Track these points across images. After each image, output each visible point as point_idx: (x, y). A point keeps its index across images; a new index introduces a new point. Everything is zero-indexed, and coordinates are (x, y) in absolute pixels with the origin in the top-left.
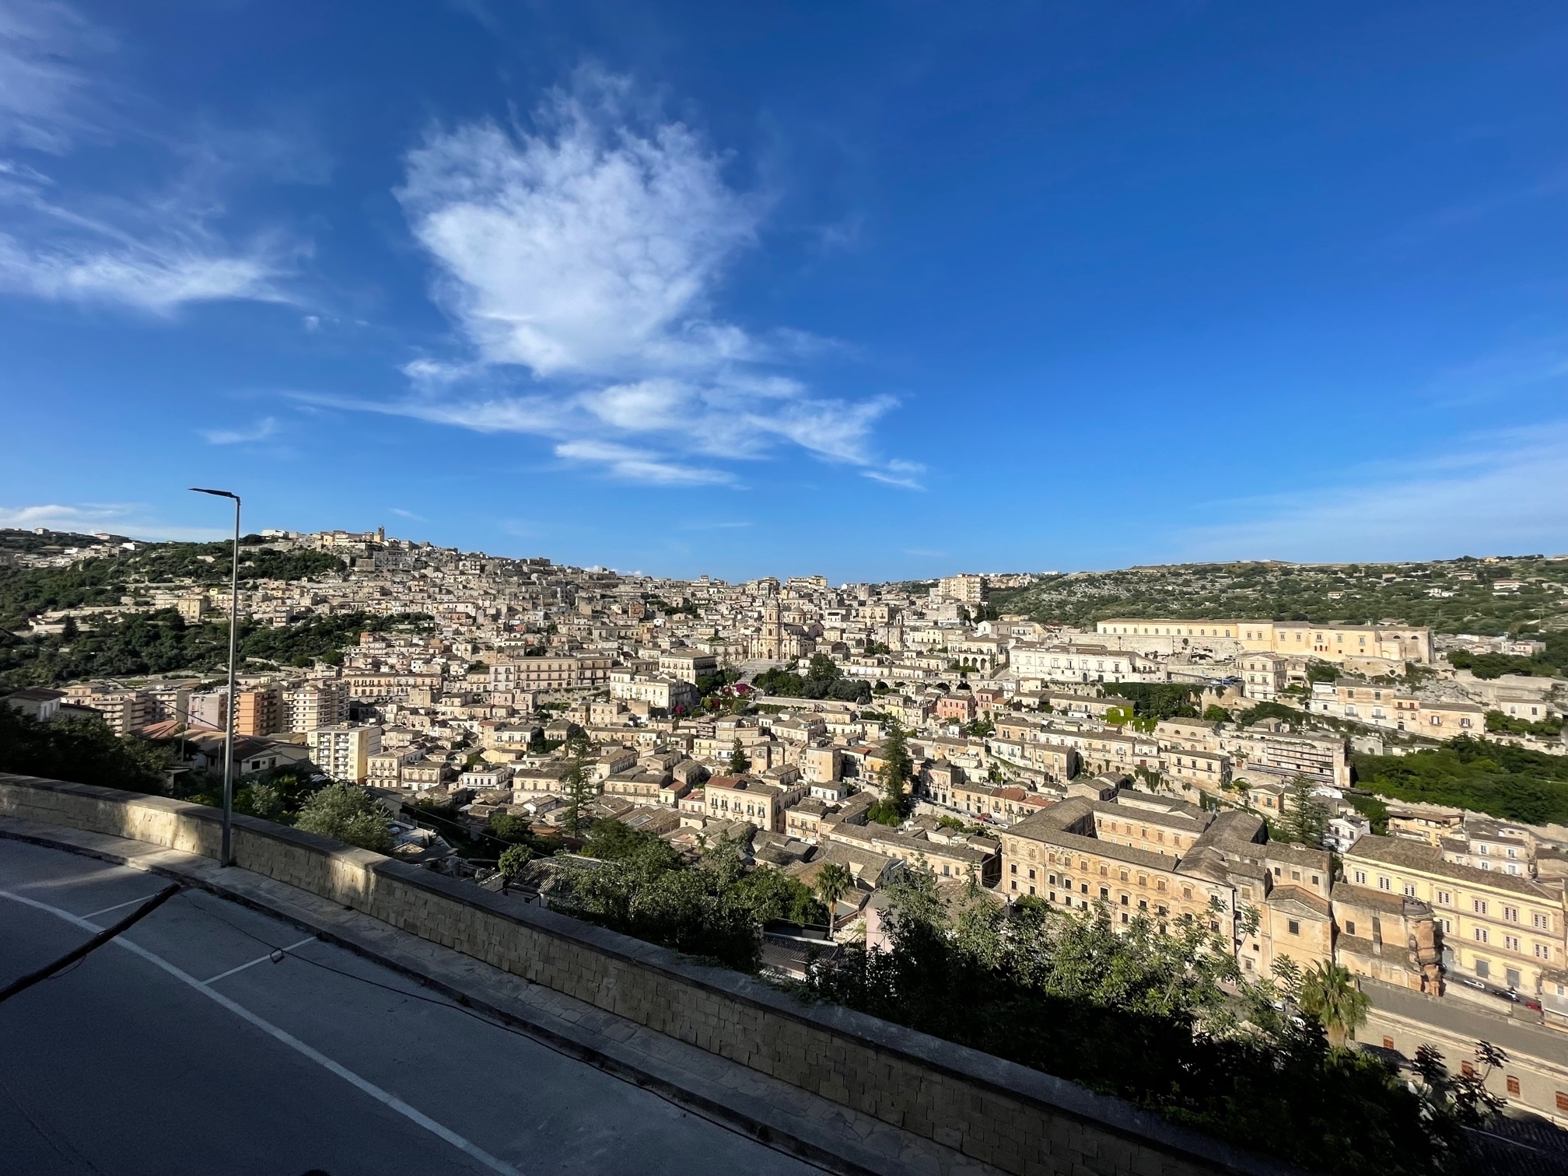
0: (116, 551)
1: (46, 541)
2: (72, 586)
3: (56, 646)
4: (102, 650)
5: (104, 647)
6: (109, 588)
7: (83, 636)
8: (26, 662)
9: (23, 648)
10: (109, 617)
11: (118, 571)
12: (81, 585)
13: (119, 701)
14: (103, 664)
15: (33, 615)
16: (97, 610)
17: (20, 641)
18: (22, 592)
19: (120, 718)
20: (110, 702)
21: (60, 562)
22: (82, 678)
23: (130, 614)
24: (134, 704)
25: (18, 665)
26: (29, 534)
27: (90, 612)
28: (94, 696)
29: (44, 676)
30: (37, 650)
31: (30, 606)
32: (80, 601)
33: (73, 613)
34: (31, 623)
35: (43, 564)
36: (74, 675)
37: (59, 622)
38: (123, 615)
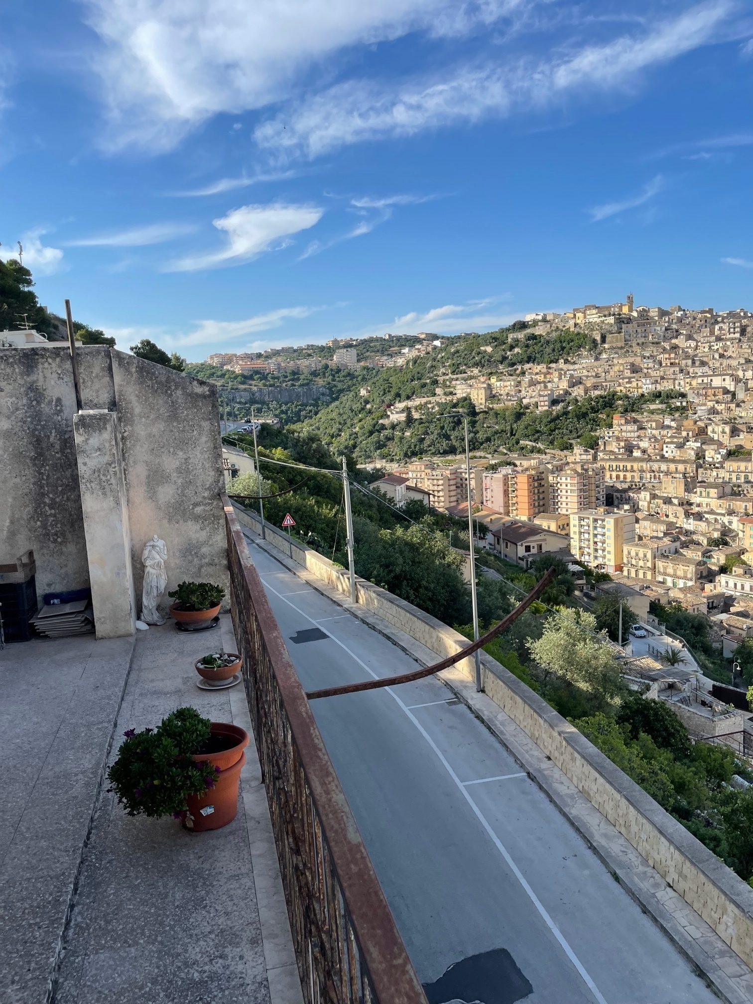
0: (430, 349)
1: (391, 343)
2: (407, 381)
3: (403, 431)
4: (428, 434)
5: (429, 432)
6: (428, 381)
7: (417, 423)
8: (388, 443)
9: (386, 432)
10: (430, 406)
11: (432, 366)
12: (412, 381)
13: (440, 477)
14: (429, 446)
15: (389, 406)
16: (424, 400)
17: (383, 427)
18: (382, 388)
19: (442, 490)
20: (435, 477)
21: (401, 361)
22: (418, 457)
23: (442, 403)
24: (449, 480)
25: (385, 446)
26: (382, 339)
27: (419, 403)
28: (427, 471)
29: (398, 454)
30: (393, 434)
31: (388, 398)
32: (413, 394)
33: (410, 404)
34: (389, 413)
35: (390, 364)
36: (414, 454)
37: (402, 411)
38: (438, 404)
